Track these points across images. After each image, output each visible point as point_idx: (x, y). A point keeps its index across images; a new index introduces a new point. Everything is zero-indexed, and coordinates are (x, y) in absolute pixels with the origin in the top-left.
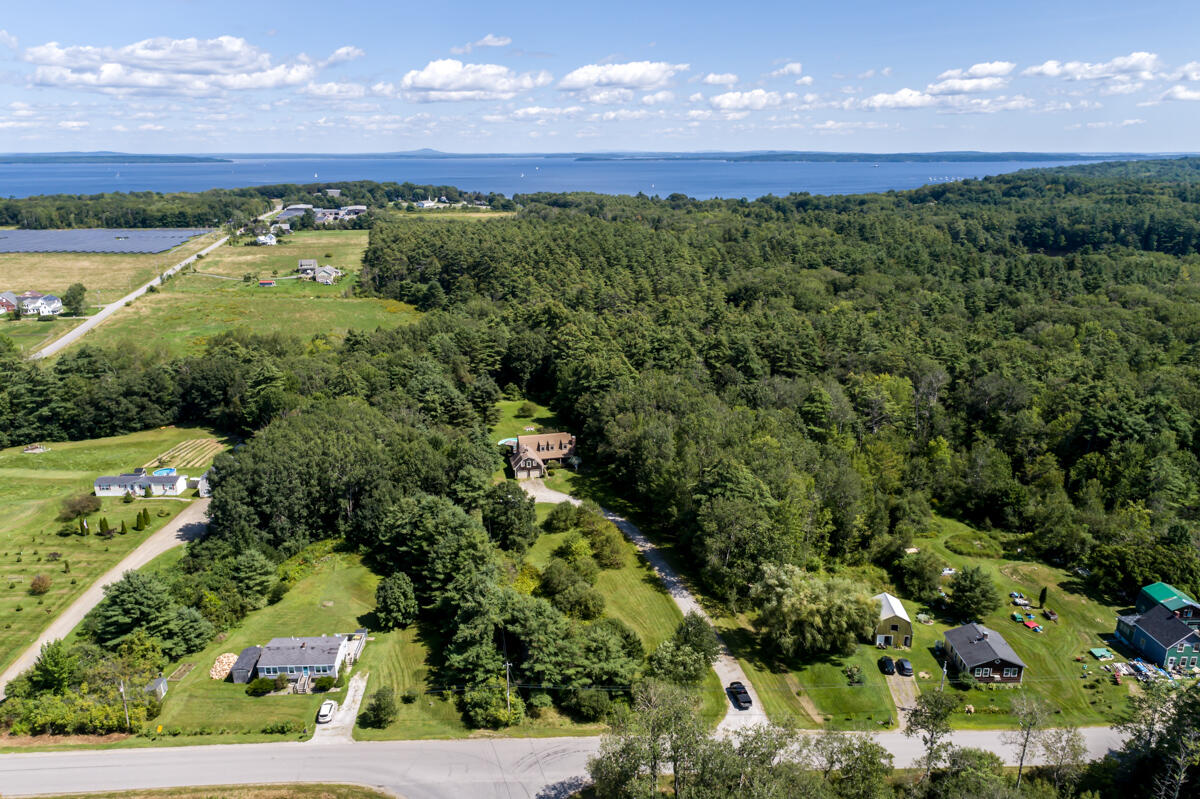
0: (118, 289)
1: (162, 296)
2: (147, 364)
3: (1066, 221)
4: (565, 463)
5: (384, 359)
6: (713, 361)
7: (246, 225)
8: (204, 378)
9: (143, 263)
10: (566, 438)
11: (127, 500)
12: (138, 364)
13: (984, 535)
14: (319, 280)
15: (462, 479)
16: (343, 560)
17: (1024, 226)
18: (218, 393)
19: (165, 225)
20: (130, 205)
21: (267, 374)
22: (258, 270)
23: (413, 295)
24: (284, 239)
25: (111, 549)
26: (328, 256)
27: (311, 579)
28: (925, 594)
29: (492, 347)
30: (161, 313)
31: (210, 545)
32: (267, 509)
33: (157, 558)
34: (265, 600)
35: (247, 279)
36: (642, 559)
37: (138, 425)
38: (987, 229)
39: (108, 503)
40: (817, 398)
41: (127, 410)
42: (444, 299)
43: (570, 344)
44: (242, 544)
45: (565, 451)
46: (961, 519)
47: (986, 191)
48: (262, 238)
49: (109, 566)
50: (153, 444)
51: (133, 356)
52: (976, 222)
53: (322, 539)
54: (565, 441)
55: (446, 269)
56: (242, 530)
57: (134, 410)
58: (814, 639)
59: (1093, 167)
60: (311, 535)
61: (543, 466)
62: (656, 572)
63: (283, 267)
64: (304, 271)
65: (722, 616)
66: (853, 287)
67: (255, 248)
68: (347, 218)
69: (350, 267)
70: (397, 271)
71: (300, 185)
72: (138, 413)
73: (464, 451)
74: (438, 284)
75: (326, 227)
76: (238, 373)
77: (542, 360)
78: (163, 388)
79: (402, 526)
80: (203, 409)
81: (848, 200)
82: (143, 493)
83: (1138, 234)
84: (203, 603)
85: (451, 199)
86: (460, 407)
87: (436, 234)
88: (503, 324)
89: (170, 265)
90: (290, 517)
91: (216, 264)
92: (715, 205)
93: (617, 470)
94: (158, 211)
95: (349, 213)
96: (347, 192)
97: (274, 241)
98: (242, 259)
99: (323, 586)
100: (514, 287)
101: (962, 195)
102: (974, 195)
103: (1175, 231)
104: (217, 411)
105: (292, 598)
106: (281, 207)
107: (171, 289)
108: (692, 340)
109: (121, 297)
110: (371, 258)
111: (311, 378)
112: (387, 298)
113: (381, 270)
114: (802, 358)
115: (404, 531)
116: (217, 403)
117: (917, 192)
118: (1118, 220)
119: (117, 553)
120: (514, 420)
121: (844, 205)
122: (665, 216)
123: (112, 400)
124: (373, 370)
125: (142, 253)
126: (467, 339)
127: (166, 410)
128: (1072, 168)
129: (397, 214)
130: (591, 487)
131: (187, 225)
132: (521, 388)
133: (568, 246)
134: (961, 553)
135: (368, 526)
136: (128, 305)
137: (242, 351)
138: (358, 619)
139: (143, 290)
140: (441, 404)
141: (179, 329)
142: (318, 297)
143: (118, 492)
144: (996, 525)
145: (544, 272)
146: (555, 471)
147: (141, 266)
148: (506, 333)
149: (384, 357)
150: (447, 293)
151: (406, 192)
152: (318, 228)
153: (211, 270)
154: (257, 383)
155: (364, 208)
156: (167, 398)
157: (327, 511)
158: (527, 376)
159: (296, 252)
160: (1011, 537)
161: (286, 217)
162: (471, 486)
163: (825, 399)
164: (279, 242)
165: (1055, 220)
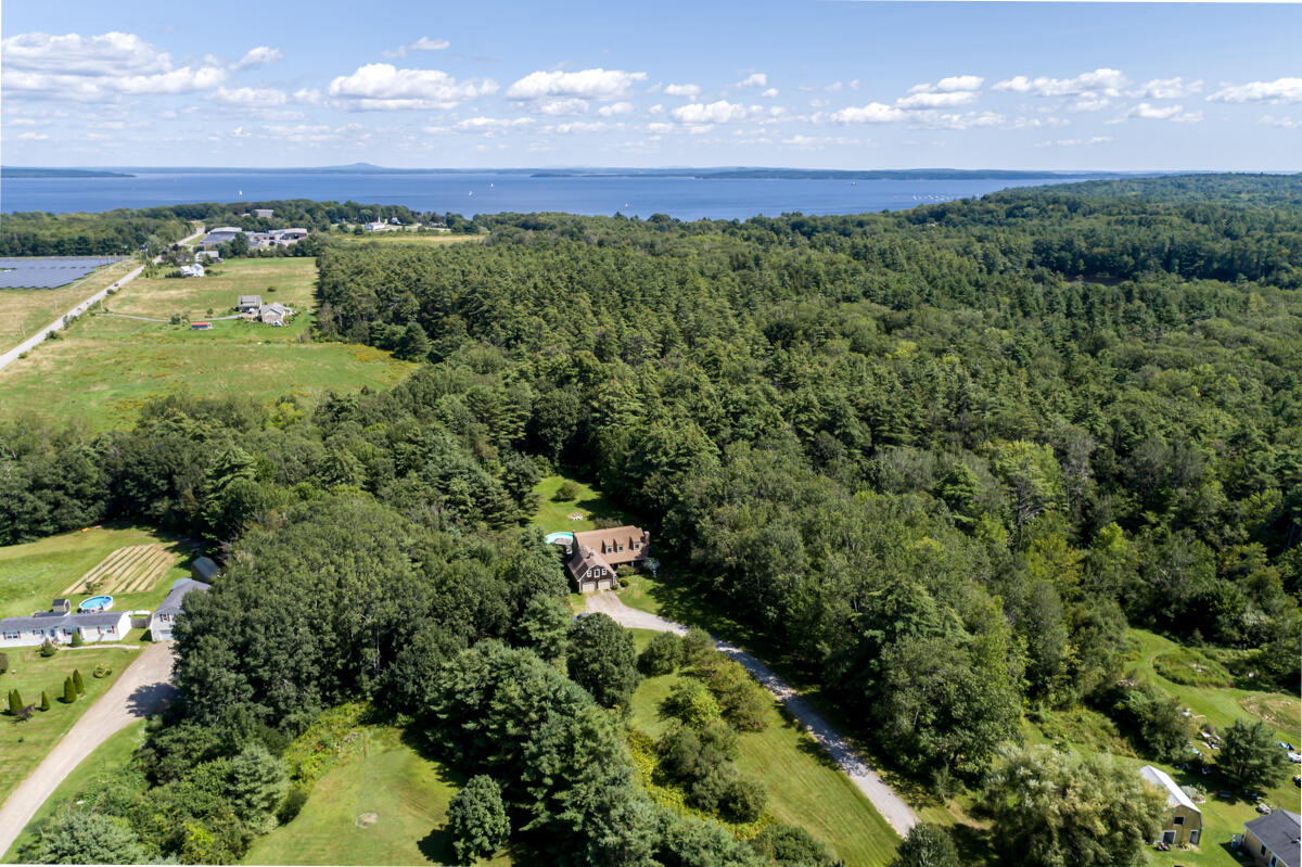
0: (7, 336)
1: (67, 344)
2: (59, 443)
3: (1083, 244)
4: (639, 567)
5: (383, 432)
6: (803, 426)
7: (165, 253)
8: (140, 463)
9: (36, 300)
10: (636, 533)
11: (46, 652)
12: (46, 443)
13: (1195, 652)
14: (265, 320)
15: (534, 613)
16: (376, 737)
17: (1041, 249)
18: (162, 484)
19: (62, 253)
20: (16, 229)
21: (234, 461)
22: (187, 309)
23: (387, 339)
24: (213, 268)
25: (29, 738)
26: (270, 290)
27: (335, 775)
28: (1176, 754)
29: (513, 411)
30: (68, 368)
31: (183, 735)
32: (265, 674)
33: (99, 751)
34: (273, 820)
35: (175, 321)
36: (786, 711)
37: (51, 528)
38: (1004, 253)
39: (18, 659)
40: (961, 478)
41: (35, 509)
42: (428, 345)
43: (615, 406)
44: (237, 739)
45: (637, 552)
46: (1157, 630)
47: (989, 212)
48: (186, 269)
49: (28, 768)
50: (73, 556)
51: (38, 432)
52: (993, 245)
53: (339, 704)
54: (636, 539)
55: (424, 308)
56: (236, 716)
57: (45, 508)
58: (1096, 853)
59: (1079, 185)
60: (324, 699)
61: (614, 573)
62: (811, 735)
63: (216, 305)
64: (246, 310)
65: (926, 804)
66: (909, 324)
67: (179, 281)
68: (286, 243)
69: (301, 303)
70: (365, 309)
71: (224, 204)
72: (50, 512)
73: (528, 570)
74: (419, 326)
75: (261, 254)
76: (186, 456)
77: (577, 425)
78: (83, 478)
79: (468, 693)
80: (141, 504)
81: (845, 222)
82: (69, 639)
83: (1160, 258)
84: (186, 845)
85: (404, 221)
86: (496, 498)
87: (405, 263)
88: (523, 380)
89: (75, 302)
90: (297, 680)
91: (133, 301)
92: (704, 227)
93: (727, 584)
94: (53, 236)
95: (286, 237)
96: (280, 212)
97: (201, 272)
98: (165, 294)
99: (356, 787)
100: (519, 330)
101: (965, 216)
102: (977, 216)
103: (1195, 254)
104: (162, 506)
105: (315, 811)
106: (203, 230)
107: (79, 333)
108: (772, 400)
109: (13, 345)
110: (326, 293)
111: (287, 460)
112: (355, 342)
113: (344, 308)
114: (906, 420)
115: (470, 701)
116: (159, 495)
117: (914, 212)
118: (1137, 243)
119: (37, 744)
120: (551, 504)
121: (844, 227)
122: (659, 240)
123: (13, 497)
124: (369, 447)
125: (36, 288)
126: (483, 401)
127: (89, 505)
128: (1058, 186)
129: (341, 238)
130: (681, 601)
131: (90, 253)
132: (552, 462)
133: (571, 278)
134: (1182, 683)
135: (410, 688)
136: (22, 357)
137: (189, 424)
138: (418, 843)
139: (41, 336)
140: (471, 495)
141: (93, 389)
142: (268, 342)
143: (32, 640)
144: (1208, 639)
145: (552, 311)
146: (627, 579)
147: (37, 304)
148: (528, 392)
149: (382, 429)
150: (432, 336)
151: (351, 213)
152: (252, 256)
153: (126, 308)
154: (220, 473)
155: (304, 231)
156: (90, 491)
157: (345, 666)
158: (560, 446)
159: (231, 286)
160: (1229, 654)
161: (210, 243)
162: (547, 622)
163: (972, 480)
164: (207, 272)
165: (1072, 242)
